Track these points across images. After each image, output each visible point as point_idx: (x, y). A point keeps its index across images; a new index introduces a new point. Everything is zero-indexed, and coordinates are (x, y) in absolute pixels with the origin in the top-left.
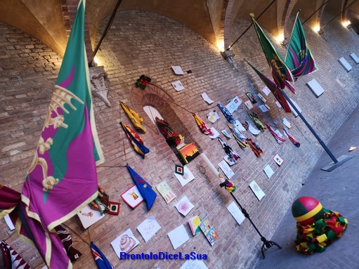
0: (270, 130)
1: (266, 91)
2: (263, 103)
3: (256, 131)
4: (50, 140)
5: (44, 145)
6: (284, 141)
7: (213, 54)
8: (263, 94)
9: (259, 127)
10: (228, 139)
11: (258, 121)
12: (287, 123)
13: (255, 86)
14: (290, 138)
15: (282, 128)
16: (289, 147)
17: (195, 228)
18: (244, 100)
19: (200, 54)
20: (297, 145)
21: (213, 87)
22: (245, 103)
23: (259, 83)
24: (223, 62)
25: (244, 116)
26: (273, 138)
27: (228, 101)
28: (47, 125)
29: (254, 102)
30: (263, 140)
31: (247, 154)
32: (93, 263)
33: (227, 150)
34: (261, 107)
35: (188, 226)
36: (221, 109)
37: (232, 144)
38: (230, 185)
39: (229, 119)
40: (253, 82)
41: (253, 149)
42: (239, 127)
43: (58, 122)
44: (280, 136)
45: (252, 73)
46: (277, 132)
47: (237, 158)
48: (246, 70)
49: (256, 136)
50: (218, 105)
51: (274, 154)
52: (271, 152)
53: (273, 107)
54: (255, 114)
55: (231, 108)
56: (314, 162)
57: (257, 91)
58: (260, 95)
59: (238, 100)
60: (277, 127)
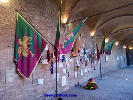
0: (91, 62)
1: (96, 52)
2: (93, 54)
3: (89, 60)
4: (66, 41)
5: (65, 41)
6: (93, 66)
7: (90, 35)
8: (95, 52)
9: (90, 60)
10: (82, 58)
11: (90, 58)
12: (95, 63)
13: (94, 49)
14: (94, 67)
15: (94, 63)
16: (93, 69)
17: (68, 71)
18: (90, 51)
19: (87, 33)
20: (95, 69)
21: (86, 44)
22: (90, 52)
23: (96, 49)
24: (91, 39)
25: (88, 55)
26: (91, 64)
27: (87, 49)
28: (67, 38)
29: (92, 53)
30: (89, 63)
31: (84, 64)
32: (51, 64)
33: (81, 60)
34: (93, 55)
35: (67, 70)
36: (85, 50)
37: (83, 59)
38: (79, 68)
39: (85, 53)
40: (94, 48)
41: (86, 64)
42: (86, 57)
43: (69, 39)
44: (93, 65)
45: (96, 45)
46: (93, 63)
47: (82, 63)
48: (94, 44)
49: (88, 61)
50: (84, 49)
51: (89, 68)
52: (89, 67)
53: (95, 57)
54: (90, 56)
55: (87, 51)
56: (96, 76)
57: (94, 51)
58: (94, 52)
59: (89, 50)
60: (93, 62)
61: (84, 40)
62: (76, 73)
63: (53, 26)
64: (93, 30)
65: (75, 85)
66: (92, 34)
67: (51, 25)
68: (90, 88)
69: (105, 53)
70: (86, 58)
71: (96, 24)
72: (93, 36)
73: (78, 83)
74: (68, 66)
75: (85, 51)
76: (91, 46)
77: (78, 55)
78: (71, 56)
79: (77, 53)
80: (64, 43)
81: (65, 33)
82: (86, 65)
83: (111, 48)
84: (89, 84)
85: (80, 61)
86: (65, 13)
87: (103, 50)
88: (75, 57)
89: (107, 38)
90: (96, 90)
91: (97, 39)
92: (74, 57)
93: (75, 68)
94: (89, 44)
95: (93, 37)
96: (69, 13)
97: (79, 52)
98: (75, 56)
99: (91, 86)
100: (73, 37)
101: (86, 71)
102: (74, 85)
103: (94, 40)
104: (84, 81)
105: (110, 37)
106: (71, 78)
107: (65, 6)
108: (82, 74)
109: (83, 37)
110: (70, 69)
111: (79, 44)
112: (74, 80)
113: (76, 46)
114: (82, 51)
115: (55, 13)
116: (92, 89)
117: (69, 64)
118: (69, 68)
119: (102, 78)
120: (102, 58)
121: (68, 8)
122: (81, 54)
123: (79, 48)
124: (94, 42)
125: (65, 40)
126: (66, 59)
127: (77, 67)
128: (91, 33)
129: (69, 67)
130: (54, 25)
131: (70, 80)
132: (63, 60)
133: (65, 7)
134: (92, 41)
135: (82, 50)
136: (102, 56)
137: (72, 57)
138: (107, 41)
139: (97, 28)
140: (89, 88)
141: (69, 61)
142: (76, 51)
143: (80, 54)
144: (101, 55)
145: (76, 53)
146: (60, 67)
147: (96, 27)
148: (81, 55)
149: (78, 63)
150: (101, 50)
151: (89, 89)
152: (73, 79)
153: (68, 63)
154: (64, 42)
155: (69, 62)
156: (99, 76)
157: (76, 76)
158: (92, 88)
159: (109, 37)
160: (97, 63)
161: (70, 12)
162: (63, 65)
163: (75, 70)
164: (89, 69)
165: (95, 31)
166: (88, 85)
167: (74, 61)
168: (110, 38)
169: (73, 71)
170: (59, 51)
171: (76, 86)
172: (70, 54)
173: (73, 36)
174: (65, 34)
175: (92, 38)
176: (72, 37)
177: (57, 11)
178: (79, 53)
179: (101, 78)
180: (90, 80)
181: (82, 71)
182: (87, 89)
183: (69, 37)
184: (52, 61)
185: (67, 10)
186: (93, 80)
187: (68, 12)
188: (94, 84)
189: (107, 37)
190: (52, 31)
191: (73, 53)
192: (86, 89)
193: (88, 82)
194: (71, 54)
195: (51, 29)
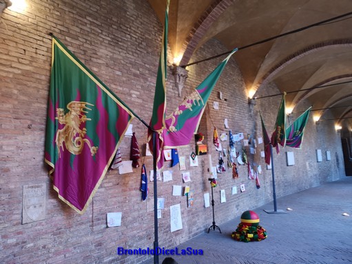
0: (249, 167)
1: (260, 140)
2: (254, 147)
3: (241, 162)
4: (181, 111)
5: (178, 112)
6: (253, 179)
7: (243, 96)
8: (257, 141)
9: (244, 160)
10: (224, 156)
11: (245, 157)
12: (260, 169)
13: (256, 133)
14: (257, 180)
15: (256, 171)
16: (253, 184)
17: (186, 192)
18: (245, 138)
19: (237, 91)
20: (258, 187)
21: (233, 118)
22: (244, 140)
23: (260, 132)
24: (246, 105)
25: (240, 148)
26: (247, 173)
27: (236, 133)
28: (183, 104)
29: (249, 143)
30: (242, 170)
31: (229, 172)
32: (140, 174)
33: (221, 162)
34: (251, 149)
35: (184, 189)
36: (230, 135)
37: (225, 160)
38: (215, 182)
39: (231, 144)
40: (256, 129)
41: (234, 172)
42: (233, 153)
43: (189, 106)
44: (252, 174)
45: (259, 123)
46: (252, 171)
47: (224, 170)
48: (256, 119)
49: (239, 164)
50: (230, 132)
51: (242, 182)
52: (241, 180)
53: (258, 154)
54: (245, 151)
55: (236, 138)
56: (261, 204)
57: (255, 138)
58: (255, 141)
59: (242, 136)
60: (253, 168)
61: (228, 110)
62: (207, 196)
63: (147, 72)
64: (252, 82)
65: (206, 230)
66: (251, 93)
67: (141, 70)
68: (246, 236)
69: (287, 142)
70: (235, 156)
71: (258, 66)
72: (251, 97)
73: (214, 223)
74: (186, 178)
75: (230, 139)
76: (248, 125)
77: (213, 148)
78: (194, 151)
79: (210, 143)
80: (176, 116)
81: (178, 90)
82: (235, 174)
83: (301, 130)
84: (242, 225)
85: (218, 166)
86: (177, 38)
87: (279, 136)
88: (205, 153)
89: (290, 104)
90: (263, 241)
91: (262, 105)
92: (201, 154)
93: (204, 183)
94: (241, 120)
95: (253, 102)
96: (188, 39)
97: (214, 140)
98: (206, 151)
99: (248, 232)
100: (200, 101)
101: (235, 191)
102: (203, 229)
103: (256, 108)
104: (230, 219)
105: (299, 99)
106: (194, 210)
107: (177, 20)
108: (224, 200)
109: (226, 100)
110: (193, 185)
111: (215, 119)
112: (204, 217)
113: (208, 124)
114: (224, 137)
115: (150, 38)
116: (252, 240)
117: (188, 174)
118: (189, 184)
119: (278, 211)
120: (276, 156)
121: (186, 26)
122: (220, 145)
123: (215, 129)
124: (256, 115)
125: (178, 109)
126: (182, 159)
127: (210, 179)
128: (246, 90)
129: (189, 180)
130: (149, 70)
131: (191, 216)
132: (174, 161)
133: (178, 22)
134: (250, 111)
135: (224, 134)
136: (278, 151)
137: (197, 154)
138: (289, 110)
139: (264, 78)
140: (243, 237)
141: (189, 164)
142: (206, 138)
143: (218, 147)
144: (274, 149)
145: (207, 144)
146: (165, 180)
147: (260, 74)
148: (220, 149)
149: (214, 170)
150: (275, 135)
151: (244, 239)
152: (200, 214)
153: (186, 171)
154: (176, 114)
155: (189, 168)
156: (270, 203)
157: (208, 204)
158: (251, 236)
159: (295, 99)
160: (262, 169)
161: (191, 35)
162: (173, 175)
163: (205, 189)
164: (243, 185)
165: (259, 85)
166: (240, 230)
167: (203, 164)
168: (297, 102)
169: (200, 190)
170: (162, 140)
171: (208, 231)
172: (191, 146)
173: (198, 99)
174: (179, 94)
175: (250, 102)
176: (196, 101)
177: (157, 35)
178: (214, 142)
179: (275, 210)
180: (246, 215)
181: (223, 191)
182: (238, 240)
183: (188, 102)
184: (143, 165)
185: (181, 31)
186: (255, 216)
187: (184, 36)
188: (255, 225)
189: (290, 100)
190: (142, 86)
191: (198, 143)
192: (235, 239)
193: (240, 221)
194: (194, 146)
195: (142, 80)
